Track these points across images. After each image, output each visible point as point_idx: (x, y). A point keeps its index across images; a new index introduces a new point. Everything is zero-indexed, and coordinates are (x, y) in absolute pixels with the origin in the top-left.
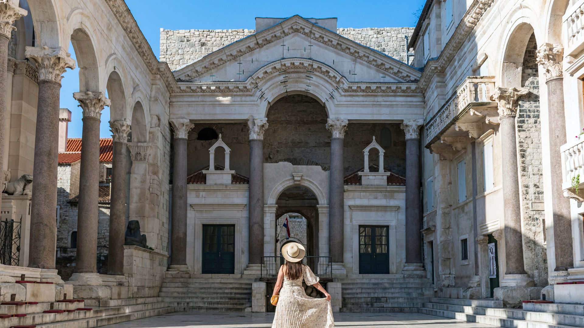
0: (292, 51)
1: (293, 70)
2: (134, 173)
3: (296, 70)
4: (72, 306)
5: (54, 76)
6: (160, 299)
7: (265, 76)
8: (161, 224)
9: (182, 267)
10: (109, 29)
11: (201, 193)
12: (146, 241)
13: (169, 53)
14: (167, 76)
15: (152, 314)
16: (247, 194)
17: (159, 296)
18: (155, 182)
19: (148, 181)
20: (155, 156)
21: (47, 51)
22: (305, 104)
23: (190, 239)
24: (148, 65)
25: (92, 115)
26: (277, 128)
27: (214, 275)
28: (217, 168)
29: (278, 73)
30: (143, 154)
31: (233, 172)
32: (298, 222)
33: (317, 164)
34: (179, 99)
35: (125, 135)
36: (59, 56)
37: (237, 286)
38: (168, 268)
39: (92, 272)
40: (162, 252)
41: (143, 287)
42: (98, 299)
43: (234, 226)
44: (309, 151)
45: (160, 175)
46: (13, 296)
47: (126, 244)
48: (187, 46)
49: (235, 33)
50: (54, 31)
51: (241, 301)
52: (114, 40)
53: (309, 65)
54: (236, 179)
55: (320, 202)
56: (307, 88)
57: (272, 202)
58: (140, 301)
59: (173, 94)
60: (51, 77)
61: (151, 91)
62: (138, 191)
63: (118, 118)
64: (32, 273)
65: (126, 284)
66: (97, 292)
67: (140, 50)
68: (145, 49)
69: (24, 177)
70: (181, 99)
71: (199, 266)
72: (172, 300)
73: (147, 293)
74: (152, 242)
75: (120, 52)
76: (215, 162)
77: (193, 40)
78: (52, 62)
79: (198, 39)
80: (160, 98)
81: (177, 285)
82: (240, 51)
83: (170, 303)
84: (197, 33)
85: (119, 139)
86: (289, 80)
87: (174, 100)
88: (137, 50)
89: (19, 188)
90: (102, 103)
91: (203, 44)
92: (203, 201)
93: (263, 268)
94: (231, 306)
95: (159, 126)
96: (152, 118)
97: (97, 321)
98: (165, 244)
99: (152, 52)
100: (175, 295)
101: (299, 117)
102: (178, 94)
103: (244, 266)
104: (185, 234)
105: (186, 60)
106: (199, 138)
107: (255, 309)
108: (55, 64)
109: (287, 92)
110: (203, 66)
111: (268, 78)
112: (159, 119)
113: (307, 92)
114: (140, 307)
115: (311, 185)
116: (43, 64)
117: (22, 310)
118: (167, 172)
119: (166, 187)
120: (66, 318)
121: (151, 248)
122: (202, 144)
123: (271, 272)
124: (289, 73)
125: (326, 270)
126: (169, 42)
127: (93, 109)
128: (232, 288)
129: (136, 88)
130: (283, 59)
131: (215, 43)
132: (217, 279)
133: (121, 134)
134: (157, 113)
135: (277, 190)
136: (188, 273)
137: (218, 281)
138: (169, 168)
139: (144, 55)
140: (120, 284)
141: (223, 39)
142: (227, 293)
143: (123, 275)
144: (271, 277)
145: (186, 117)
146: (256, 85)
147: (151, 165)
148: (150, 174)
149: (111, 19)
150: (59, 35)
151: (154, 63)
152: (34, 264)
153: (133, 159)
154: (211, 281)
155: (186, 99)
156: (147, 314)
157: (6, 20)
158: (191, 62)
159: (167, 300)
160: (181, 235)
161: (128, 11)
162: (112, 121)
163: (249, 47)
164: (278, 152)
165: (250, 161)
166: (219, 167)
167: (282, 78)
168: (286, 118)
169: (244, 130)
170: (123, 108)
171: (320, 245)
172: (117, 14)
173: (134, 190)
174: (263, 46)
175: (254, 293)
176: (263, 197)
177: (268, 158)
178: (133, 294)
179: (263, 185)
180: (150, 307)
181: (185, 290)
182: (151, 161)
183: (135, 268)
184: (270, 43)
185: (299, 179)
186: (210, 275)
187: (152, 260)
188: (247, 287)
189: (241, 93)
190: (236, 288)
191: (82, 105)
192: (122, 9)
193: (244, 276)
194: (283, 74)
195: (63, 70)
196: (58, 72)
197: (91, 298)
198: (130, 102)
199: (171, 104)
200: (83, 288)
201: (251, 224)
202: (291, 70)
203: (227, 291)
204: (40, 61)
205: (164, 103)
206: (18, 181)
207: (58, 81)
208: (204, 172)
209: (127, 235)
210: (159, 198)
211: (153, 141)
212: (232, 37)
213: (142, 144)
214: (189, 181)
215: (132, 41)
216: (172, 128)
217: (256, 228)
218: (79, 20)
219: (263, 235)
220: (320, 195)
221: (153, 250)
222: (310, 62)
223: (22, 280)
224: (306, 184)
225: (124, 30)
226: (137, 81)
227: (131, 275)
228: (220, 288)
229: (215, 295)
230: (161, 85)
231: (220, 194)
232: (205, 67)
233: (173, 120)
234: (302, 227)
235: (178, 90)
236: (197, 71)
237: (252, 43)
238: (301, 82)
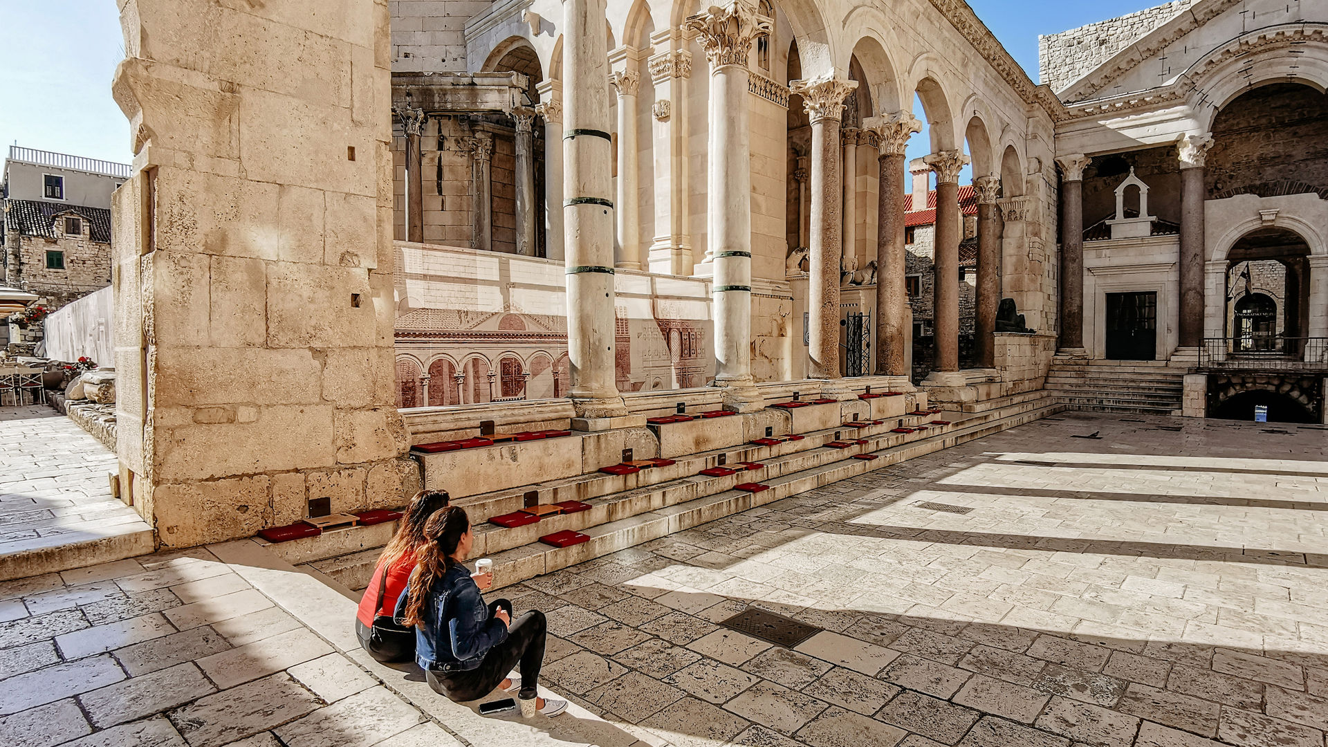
0: (1262, 18)
1: (1263, 48)
2: (1008, 237)
3: (1268, 46)
4: (925, 420)
5: (896, 146)
6: (1045, 393)
7: (1209, 67)
8: (1046, 297)
9: (1077, 351)
10: (965, 65)
11: (1104, 251)
12: (1024, 323)
13: (1052, 66)
14: (1049, 101)
15: (1032, 418)
16: (1176, 248)
17: (1044, 389)
18: (1037, 245)
19: (1027, 245)
20: (1036, 211)
21: (887, 118)
22: (1287, 94)
23: (1087, 313)
24: (1022, 94)
25: (947, 179)
26: (1231, 140)
27: (1123, 362)
28: (1127, 215)
29: (1234, 58)
30: (1018, 212)
31: (1154, 218)
32: (1270, 265)
33: (1308, 190)
34: (1067, 129)
35: (992, 194)
36: (900, 122)
37: (1159, 378)
38: (1057, 351)
39: (952, 371)
40: (1048, 333)
41: (1022, 380)
42: (960, 404)
43: (1155, 293)
44: (1293, 168)
45: (1043, 235)
46: (856, 416)
47: (997, 330)
48: (1078, 50)
49: (1155, 12)
50: (893, 91)
51: (1165, 401)
52: (972, 77)
53: (1296, 32)
54: (1157, 228)
55: (1313, 251)
56: (1291, 71)
57: (1218, 257)
58: (1017, 400)
59: (1059, 123)
60: (893, 149)
61: (1027, 127)
62: (1014, 259)
63: (983, 173)
64: (879, 383)
65: (998, 380)
66: (959, 395)
67: (1009, 78)
68: (1016, 74)
69: (872, 263)
70: (1071, 128)
71: (1101, 349)
72: (1062, 394)
73: (1027, 387)
74: (1034, 321)
75: (981, 89)
76: (1124, 205)
77: (1086, 40)
78: (892, 131)
79: (1094, 36)
80: (1041, 132)
81: (1068, 374)
82: (1165, 40)
83: (1059, 398)
84: (1093, 29)
85: (985, 199)
86: (1254, 66)
87: (1061, 131)
88: (1005, 79)
89: (867, 277)
90: (959, 163)
91: (1103, 42)
92: (1106, 262)
93: (1202, 353)
94: (1147, 407)
95: (1040, 171)
96: (1029, 163)
97: (957, 438)
98: (1052, 322)
99: (1026, 76)
100: (1067, 387)
101: (1273, 118)
102: (1066, 122)
103: (1170, 349)
104: (1081, 308)
105: (1077, 71)
106: (1100, 175)
107: (1188, 411)
108: (896, 132)
109: (1250, 85)
110: (1103, 76)
111: (1215, 70)
112: (1040, 162)
113: (1291, 78)
114: (1016, 410)
115: (1297, 224)
116: (883, 136)
117: (865, 432)
118: (1054, 228)
119: (1052, 248)
120: (917, 438)
121: (1032, 331)
122: (1105, 181)
123: (1216, 358)
124: (1255, 54)
125: (1323, 355)
126: (1051, 51)
127: (948, 172)
128: (1150, 381)
129: (1005, 129)
130: (1244, 33)
131: (1121, 36)
132: (1129, 368)
133: (987, 193)
134: (1037, 156)
135: (1229, 238)
136: (1086, 359)
137: (1130, 370)
138: (1056, 223)
139: (1015, 83)
140: (991, 381)
141: (1135, 26)
142: (1144, 388)
143: (994, 368)
144: (1216, 367)
145: (1079, 151)
146: (1193, 86)
147: (1029, 223)
148: (1029, 235)
149: (966, 52)
150: (900, 95)
151: (1029, 88)
152: (881, 370)
153: (1005, 218)
154: (1118, 370)
155: (1078, 127)
156: (1026, 420)
157: (835, 101)
158: (1085, 73)
159: (1055, 394)
160: (1075, 309)
161: (989, 33)
162: (975, 178)
163: (1180, 30)
164: (1231, 177)
165: (1181, 200)
166: (1132, 213)
167: (1241, 65)
168: (1249, 122)
169: (1170, 154)
170: (988, 159)
171: (1311, 317)
172: (974, 42)
173: (1008, 258)
174: (1205, 23)
175: (1186, 391)
176: (1203, 250)
177: (1213, 190)
178: (1007, 391)
179: (1204, 232)
180: (1030, 407)
181: (1080, 381)
182: (1029, 219)
183: (1009, 359)
184: (1218, 14)
185: (1273, 217)
186: (1117, 362)
187: (1034, 345)
188: (1175, 379)
189: (1166, 103)
190: (1158, 382)
191: (935, 169)
192: (982, 33)
193: (1170, 364)
194: (1243, 58)
195: (907, 136)
196: (900, 141)
197: (951, 402)
198: (998, 150)
199: (1056, 137)
200: (942, 390)
201: (1183, 292)
202: (1260, 49)
203: (1143, 385)
204: (879, 133)
205: (1046, 138)
206: (866, 268)
207: (900, 152)
208: (1108, 222)
209: (998, 317)
210: (1043, 266)
211: (1032, 193)
212: (1150, 20)
213: (1016, 199)
214: (1085, 237)
215: (996, 70)
216: (1059, 169)
217: (1191, 298)
218: (925, 68)
219: (1203, 306)
220: (1314, 238)
221: (1035, 332)
222: (1299, 27)
223: (867, 395)
224: (1285, 224)
225: (985, 58)
226: (1006, 119)
227: (1004, 368)
228: (1133, 381)
229: (1125, 390)
230: (1040, 116)
231: (1132, 251)
232: (1106, 76)
233: (1060, 158)
234: (1276, 272)
235: (1066, 116)
236: (1093, 85)
237: (1185, 23)
238: (1280, 64)
